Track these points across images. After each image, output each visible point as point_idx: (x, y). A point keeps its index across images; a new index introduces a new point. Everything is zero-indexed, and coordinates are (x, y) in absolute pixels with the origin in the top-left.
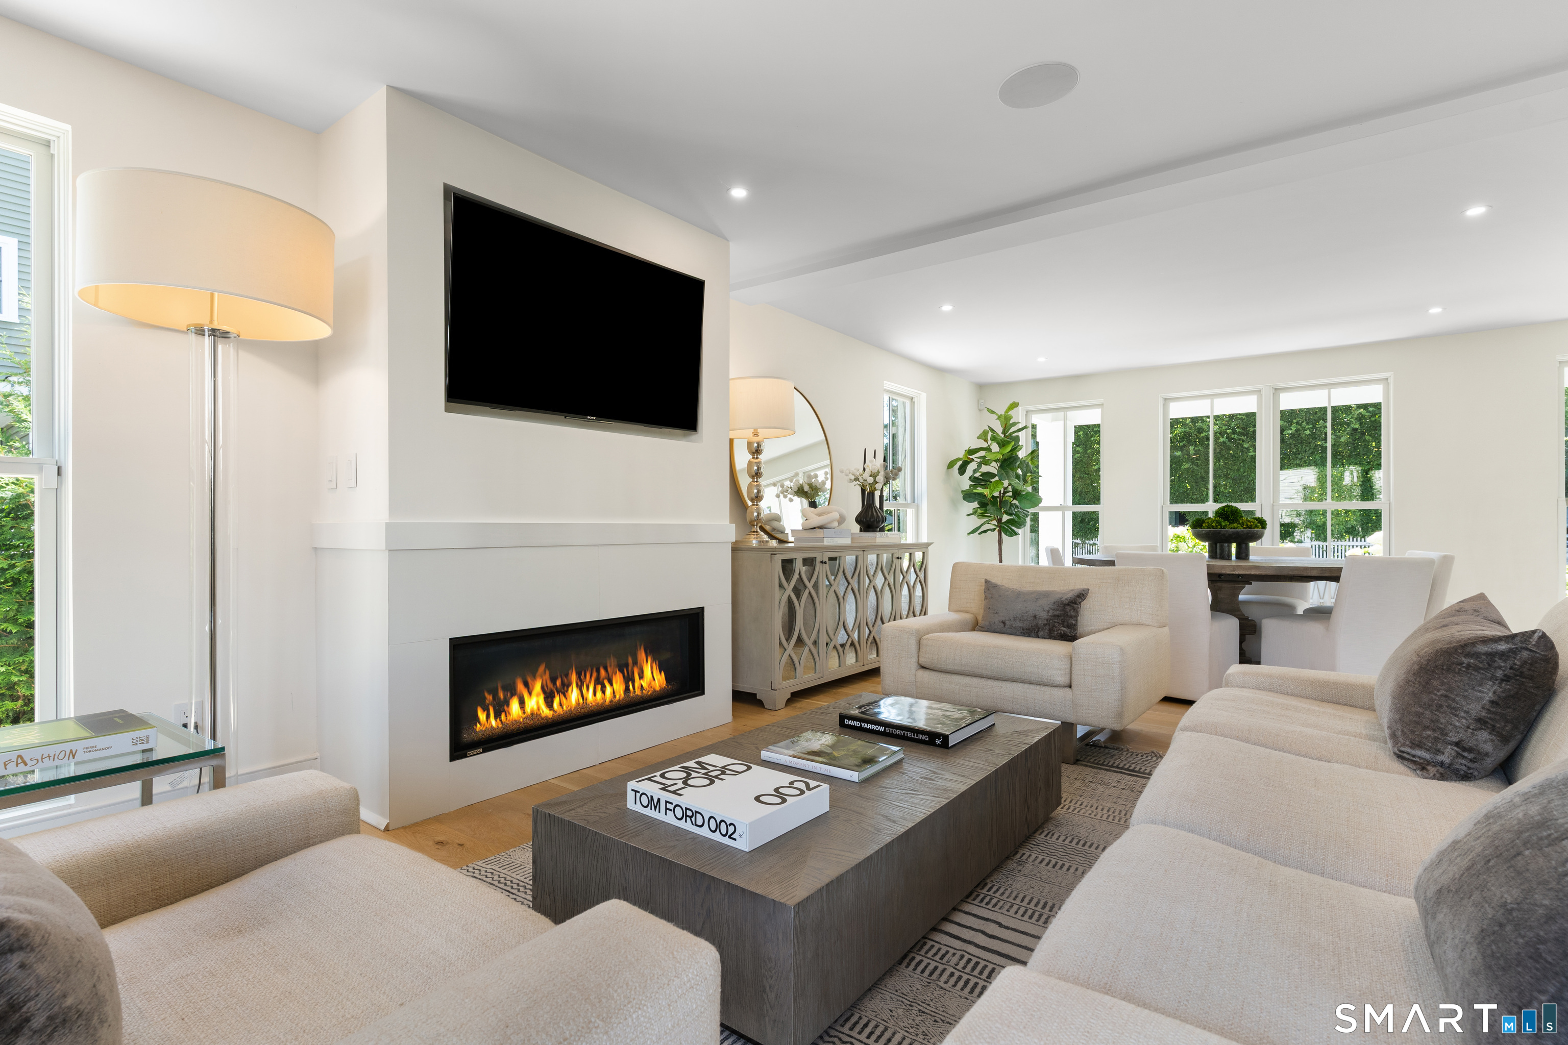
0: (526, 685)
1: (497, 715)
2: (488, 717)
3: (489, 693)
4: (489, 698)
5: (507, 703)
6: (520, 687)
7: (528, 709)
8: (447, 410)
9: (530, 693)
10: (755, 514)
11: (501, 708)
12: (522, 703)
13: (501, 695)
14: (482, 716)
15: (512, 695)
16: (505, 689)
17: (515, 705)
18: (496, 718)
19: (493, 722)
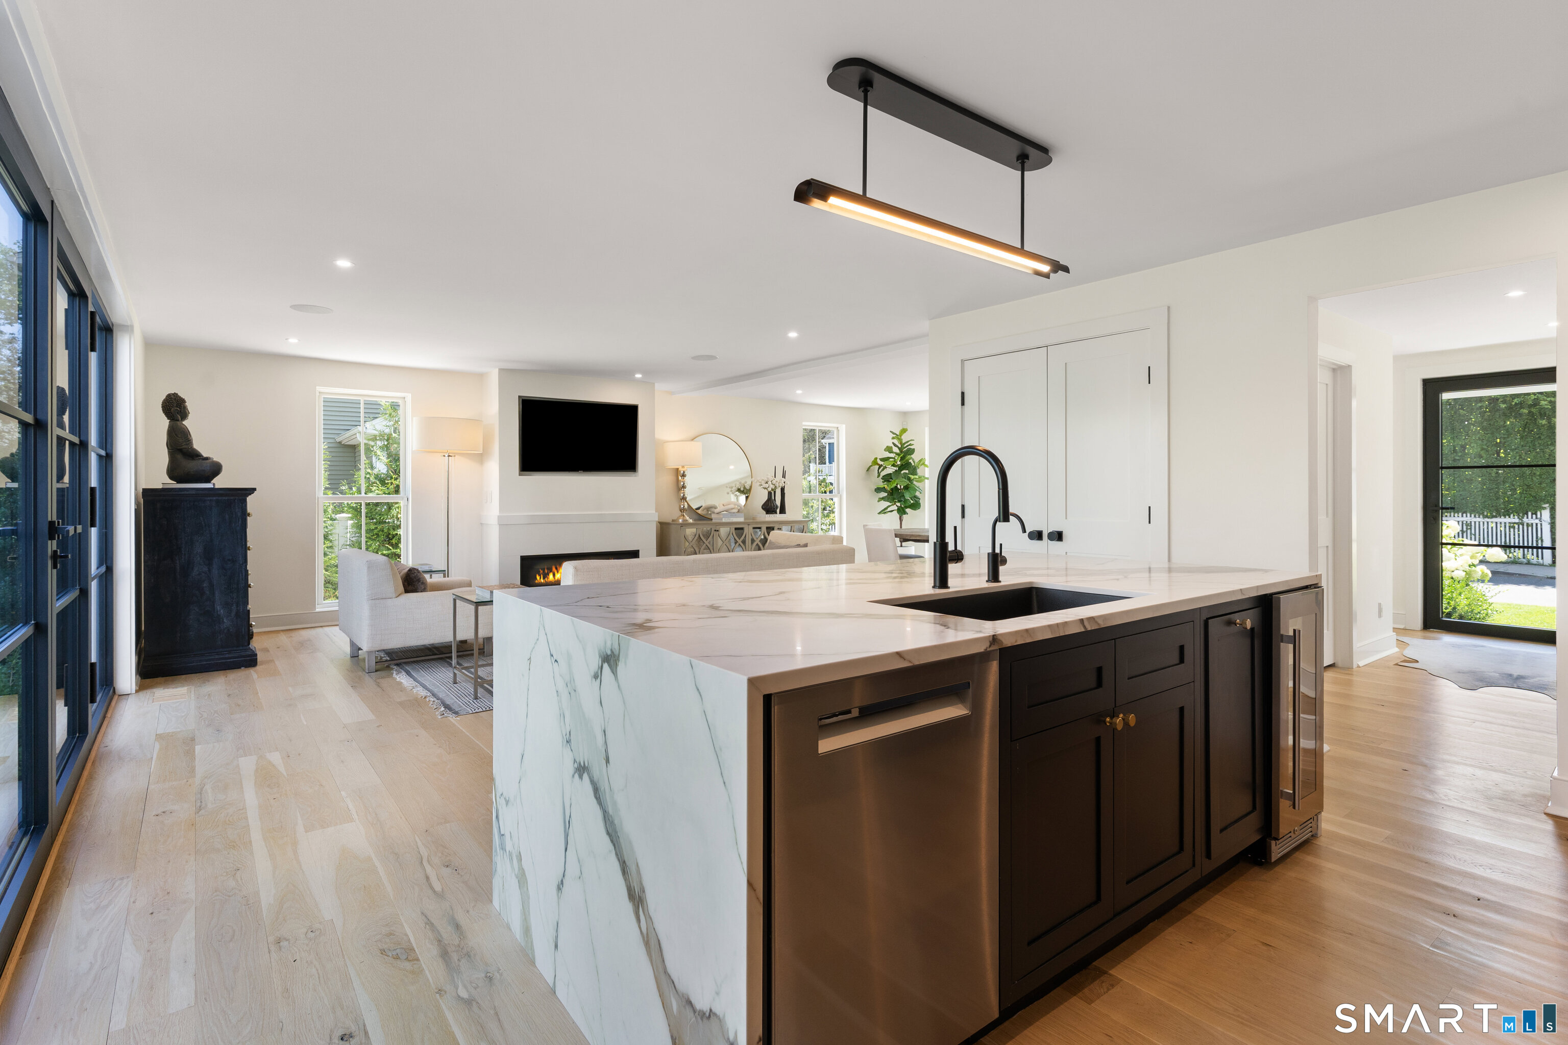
0: (556, 569)
1: (544, 578)
2: (540, 578)
3: (542, 570)
4: (541, 571)
5: (548, 574)
6: (554, 569)
7: (556, 578)
8: (520, 475)
9: (558, 572)
10: (682, 506)
11: (545, 576)
12: (554, 575)
13: (546, 571)
14: (538, 578)
15: (551, 572)
16: (548, 569)
17: (551, 576)
18: (543, 579)
19: (542, 580)
